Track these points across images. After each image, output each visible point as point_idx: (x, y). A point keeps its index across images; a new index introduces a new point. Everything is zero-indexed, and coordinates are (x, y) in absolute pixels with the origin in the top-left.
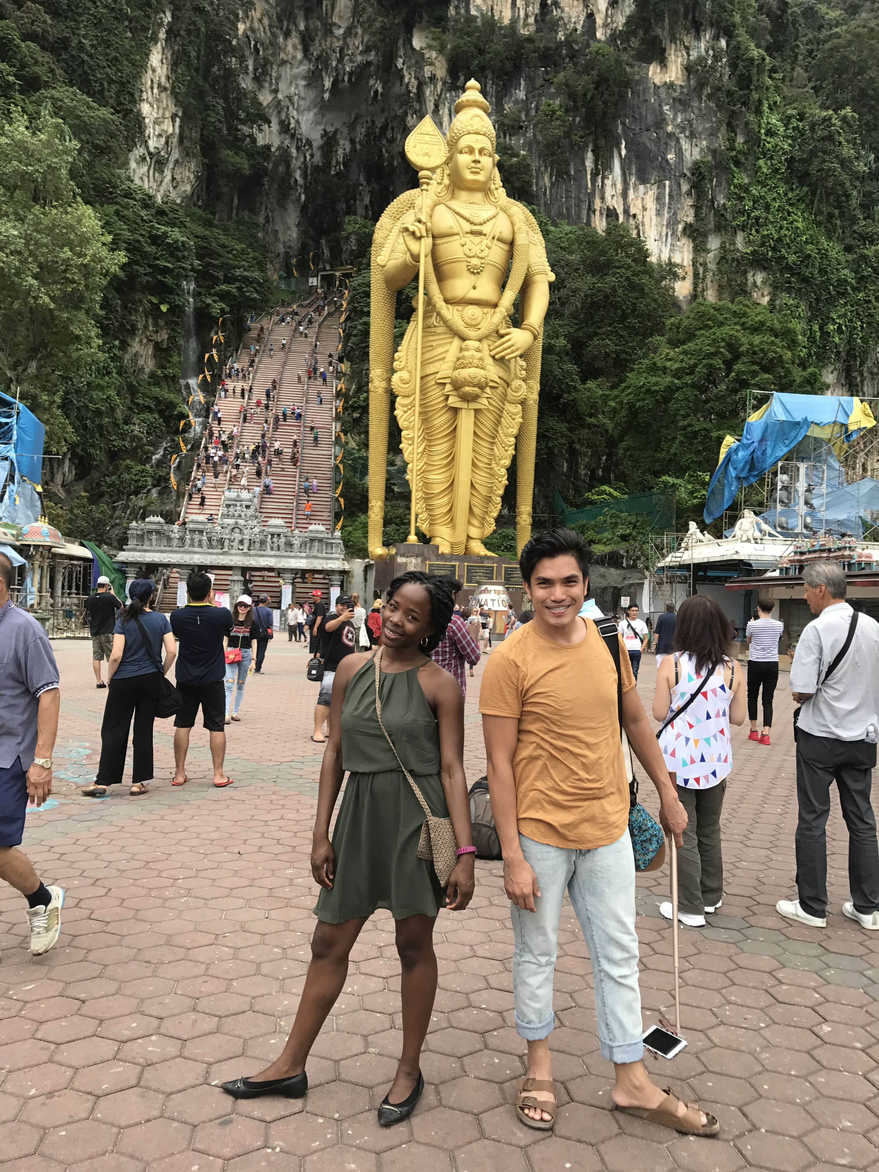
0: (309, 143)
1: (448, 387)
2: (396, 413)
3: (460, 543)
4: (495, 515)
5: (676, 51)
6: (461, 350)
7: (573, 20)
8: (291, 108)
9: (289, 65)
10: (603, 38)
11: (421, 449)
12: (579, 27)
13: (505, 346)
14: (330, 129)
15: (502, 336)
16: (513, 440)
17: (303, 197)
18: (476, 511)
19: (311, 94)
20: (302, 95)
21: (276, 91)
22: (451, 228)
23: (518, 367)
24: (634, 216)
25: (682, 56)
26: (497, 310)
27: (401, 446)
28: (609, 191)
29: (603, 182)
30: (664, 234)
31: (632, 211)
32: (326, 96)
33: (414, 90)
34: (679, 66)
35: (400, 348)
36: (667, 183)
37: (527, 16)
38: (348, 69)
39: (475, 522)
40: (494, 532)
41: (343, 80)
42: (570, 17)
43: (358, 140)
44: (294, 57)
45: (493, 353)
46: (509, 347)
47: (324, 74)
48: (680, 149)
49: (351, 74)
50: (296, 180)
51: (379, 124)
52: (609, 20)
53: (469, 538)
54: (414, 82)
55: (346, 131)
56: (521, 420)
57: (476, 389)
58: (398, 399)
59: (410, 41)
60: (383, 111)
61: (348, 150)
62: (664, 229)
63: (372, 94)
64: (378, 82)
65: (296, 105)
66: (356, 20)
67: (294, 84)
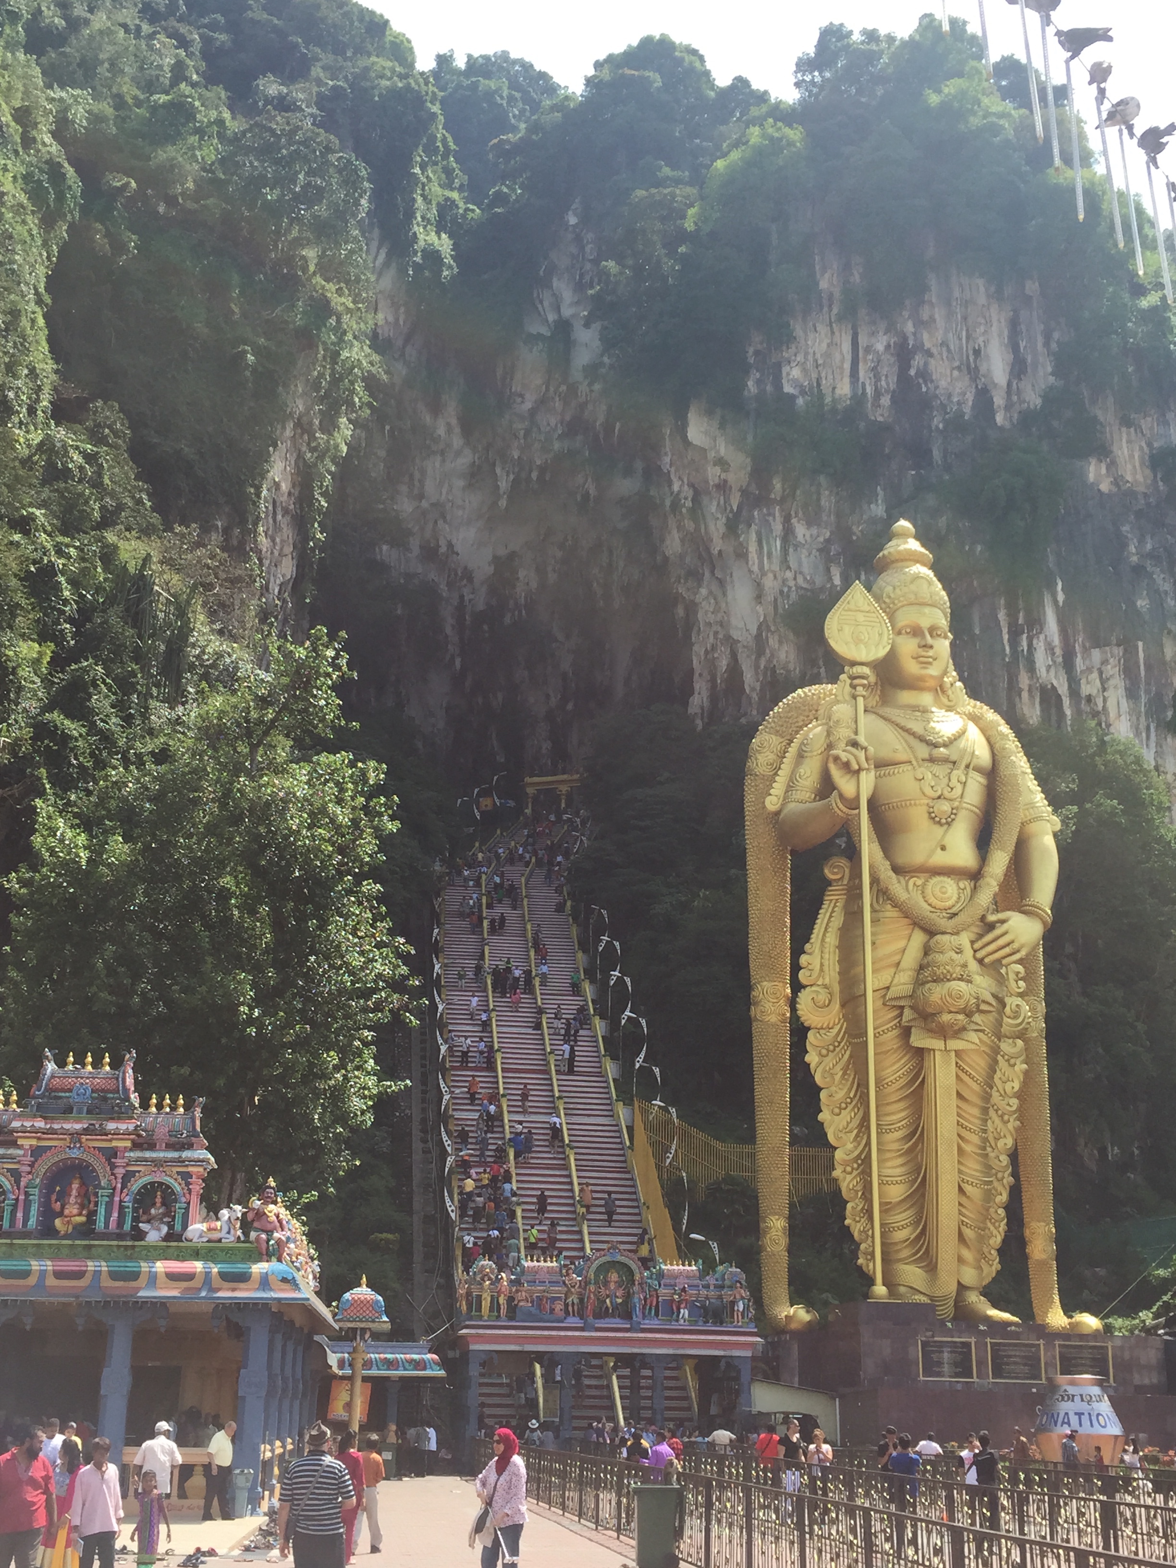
0: (468, 575)
1: (908, 1014)
2: (807, 1058)
3: (945, 1298)
4: (997, 1240)
5: (1129, 441)
6: (927, 950)
7: (955, 400)
8: (440, 522)
9: (439, 458)
10: (1007, 425)
11: (856, 1122)
12: (967, 409)
13: (1001, 942)
14: (502, 552)
15: (991, 927)
16: (1015, 1102)
17: (458, 662)
18: (968, 1233)
19: (475, 499)
20: (460, 501)
21: (421, 497)
22: (895, 751)
23: (1012, 976)
24: (1089, 698)
25: (1141, 449)
26: (981, 882)
27: (821, 1117)
28: (1041, 659)
29: (1030, 645)
30: (1142, 726)
31: (1086, 689)
32: (503, 503)
33: (689, 504)
34: (1137, 464)
35: (807, 947)
36: (1140, 644)
37: (878, 394)
38: (538, 462)
39: (967, 1254)
40: (998, 1272)
41: (530, 478)
42: (950, 396)
43: (550, 569)
44: (448, 445)
45: (979, 955)
46: (1008, 945)
47: (498, 470)
48: (1157, 591)
49: (542, 470)
50: (447, 636)
51: (585, 544)
52: (1015, 398)
53: (962, 1288)
54: (688, 492)
55: (530, 555)
56: (1025, 1066)
57: (961, 1017)
58: (810, 1035)
59: (682, 429)
61: (534, 585)
62: (1143, 719)
63: (579, 498)
64: (590, 480)
65: (448, 518)
66: (552, 389)
67: (446, 485)
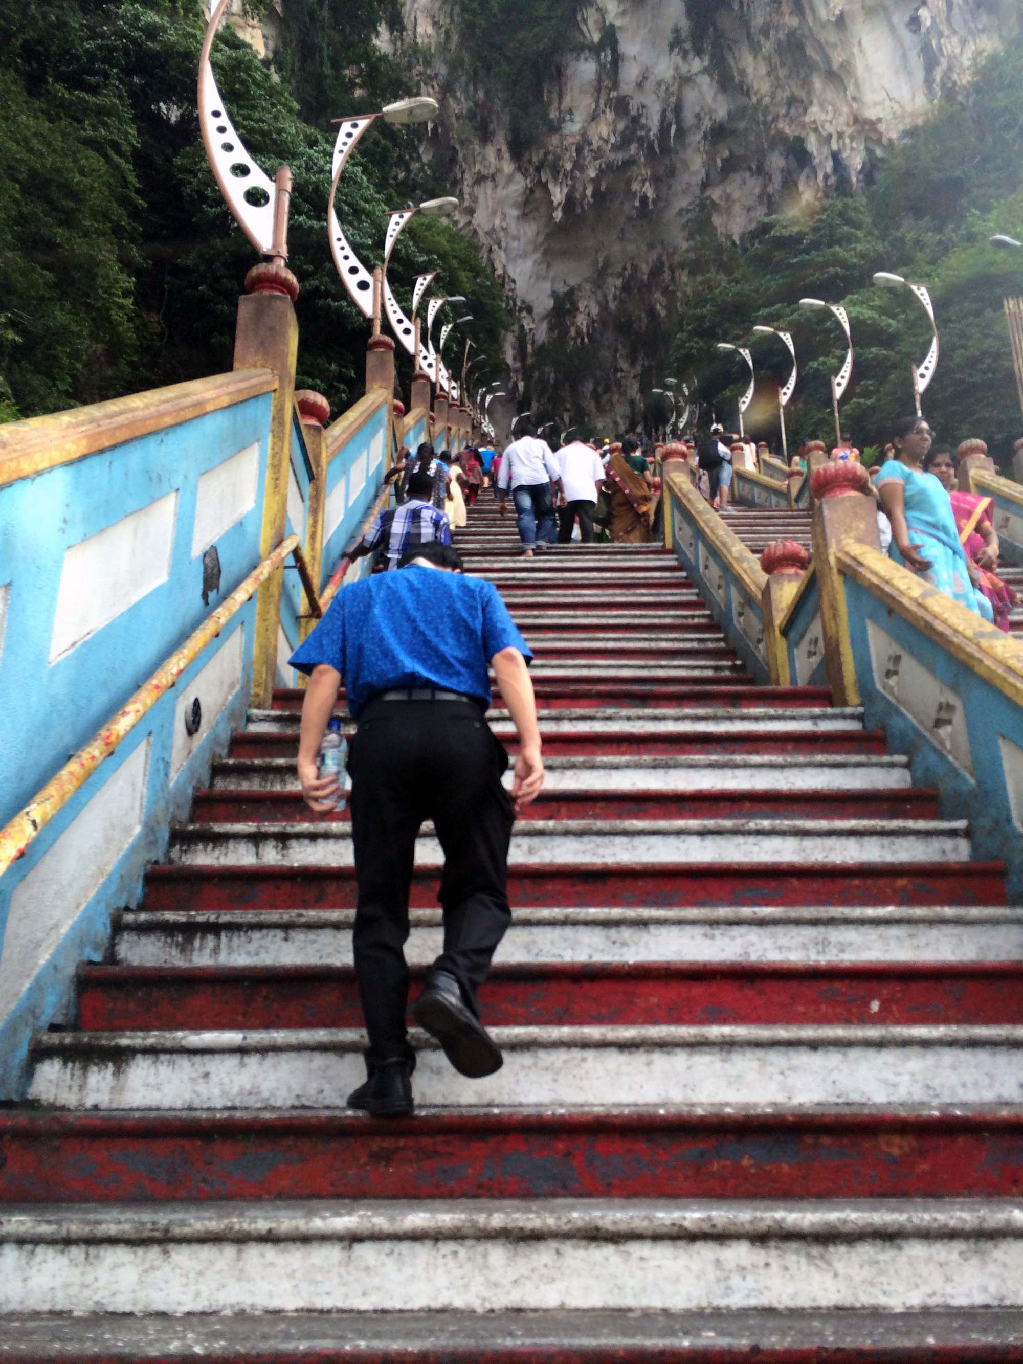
0: (527, 307)
8: (495, 247)
9: (489, 184)
14: (562, 289)
19: (529, 230)
20: (513, 230)
32: (558, 215)
38: (592, 174)
41: (584, 196)
43: (610, 297)
44: (499, 170)
47: (551, 186)
49: (596, 181)
51: (645, 268)
55: (588, 287)
60: (651, 246)
61: (595, 311)
63: (637, 203)
64: (647, 184)
65: (503, 245)
66: (602, 102)
67: (499, 214)
